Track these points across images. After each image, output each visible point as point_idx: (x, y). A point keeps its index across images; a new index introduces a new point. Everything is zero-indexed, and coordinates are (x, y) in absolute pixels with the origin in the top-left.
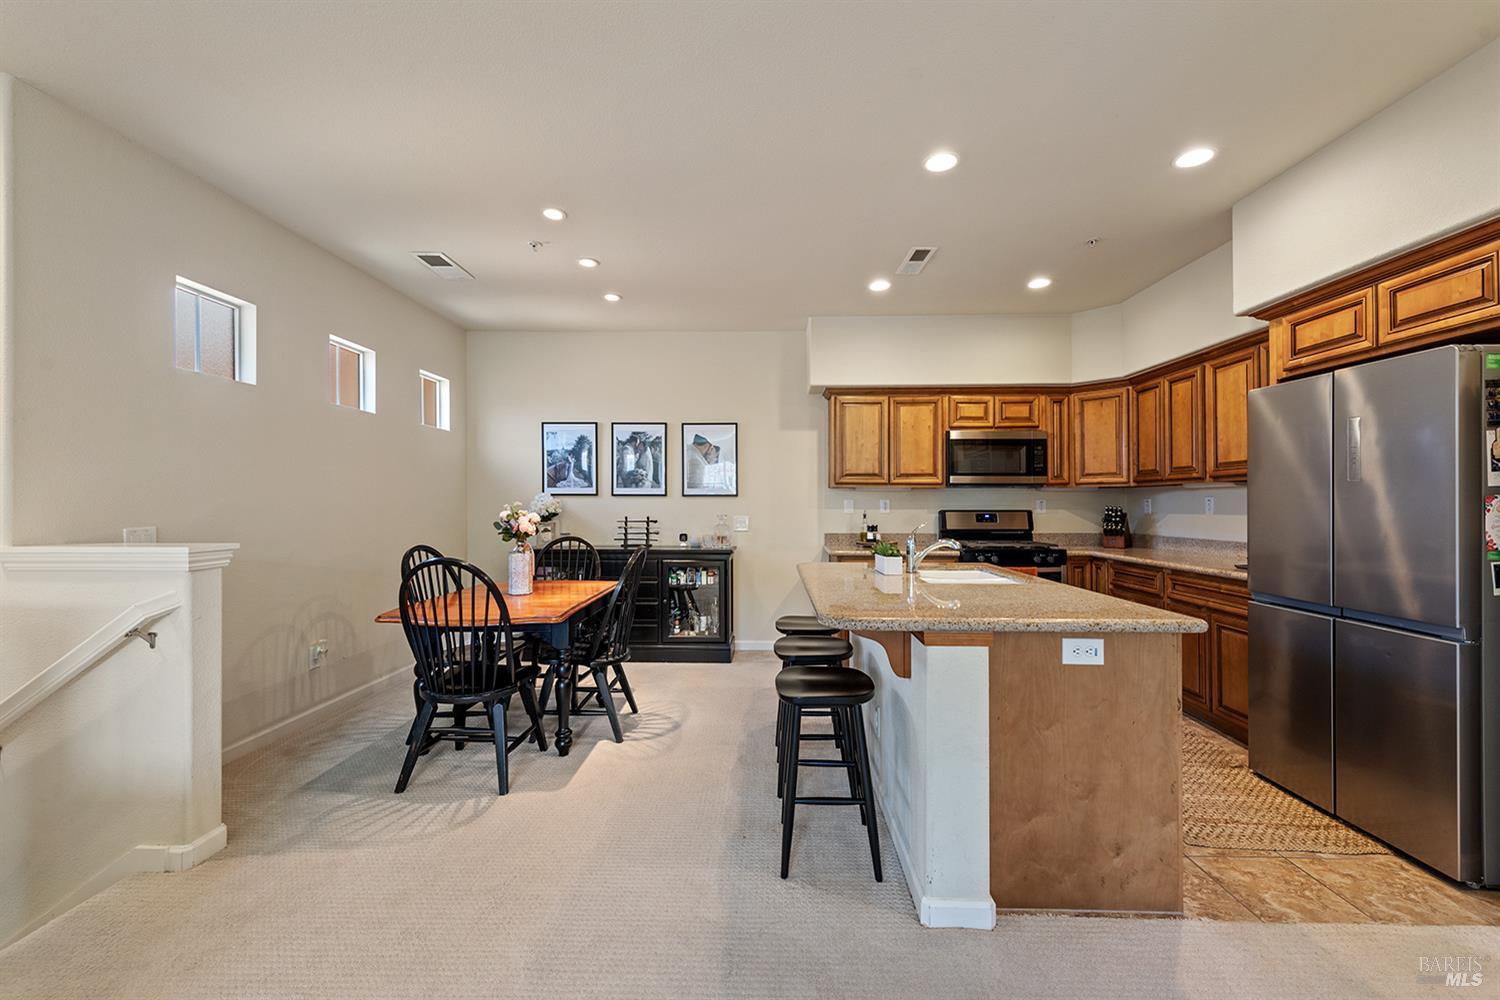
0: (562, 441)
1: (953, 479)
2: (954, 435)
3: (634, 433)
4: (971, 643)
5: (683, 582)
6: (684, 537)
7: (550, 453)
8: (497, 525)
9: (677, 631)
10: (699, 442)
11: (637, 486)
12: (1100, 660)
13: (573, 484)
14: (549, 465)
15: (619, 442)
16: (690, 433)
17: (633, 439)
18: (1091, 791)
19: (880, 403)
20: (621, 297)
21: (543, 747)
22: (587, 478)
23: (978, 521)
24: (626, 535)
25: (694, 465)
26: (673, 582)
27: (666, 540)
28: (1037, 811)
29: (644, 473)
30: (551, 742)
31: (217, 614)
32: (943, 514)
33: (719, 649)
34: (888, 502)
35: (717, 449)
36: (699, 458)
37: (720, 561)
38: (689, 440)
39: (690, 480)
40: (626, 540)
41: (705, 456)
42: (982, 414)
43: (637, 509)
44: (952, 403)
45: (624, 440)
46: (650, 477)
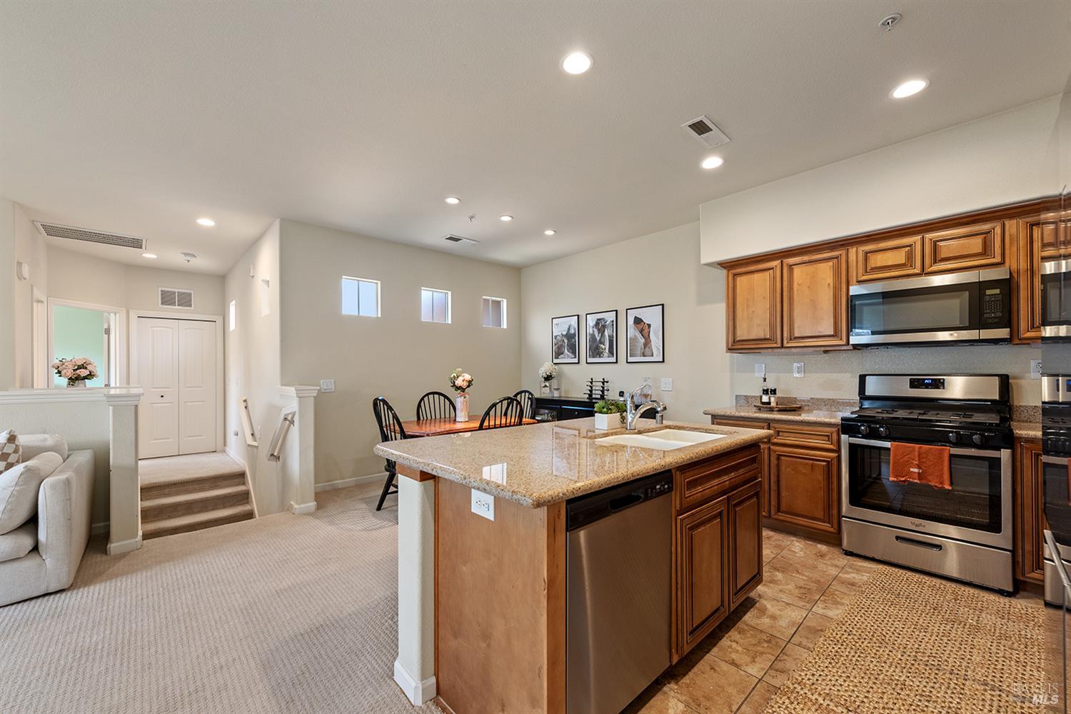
0: (561, 329)
2: (854, 290)
3: (598, 320)
6: (621, 393)
7: (556, 337)
10: (637, 321)
11: (600, 357)
13: (567, 357)
14: (555, 345)
15: (590, 326)
17: (598, 323)
18: (487, 637)
19: (773, 268)
20: (555, 232)
22: (574, 352)
24: (591, 390)
25: (635, 339)
28: (460, 634)
29: (603, 347)
31: (311, 416)
32: (864, 377)
35: (649, 326)
36: (638, 333)
38: (631, 321)
39: (631, 351)
40: (591, 394)
41: (642, 332)
43: (598, 373)
44: (860, 254)
45: (593, 325)
46: (607, 350)
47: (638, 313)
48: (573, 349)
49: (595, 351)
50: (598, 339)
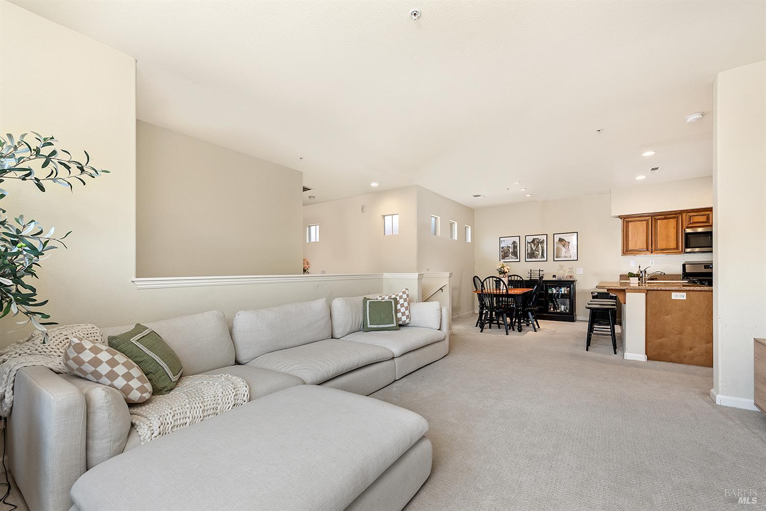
0: (508, 243)
1: (688, 250)
2: (688, 231)
3: (534, 239)
4: (640, 292)
5: (554, 292)
6: (554, 276)
7: (502, 248)
8: (497, 270)
9: (552, 309)
10: (561, 240)
11: (535, 258)
12: (685, 298)
13: (511, 258)
14: (502, 252)
15: (528, 242)
16: (557, 238)
17: (533, 241)
18: (681, 333)
19: (647, 220)
21: (514, 330)
22: (516, 256)
23: (705, 268)
24: (531, 275)
25: (558, 249)
26: (550, 292)
27: (548, 277)
28: (663, 336)
29: (537, 253)
30: (516, 328)
32: (684, 266)
33: (569, 316)
34: (654, 261)
35: (569, 243)
36: (561, 246)
37: (570, 283)
38: (557, 240)
39: (557, 255)
40: (531, 277)
41: (564, 246)
42: (705, 220)
43: (535, 266)
44: (688, 217)
45: (530, 242)
46: (540, 255)
47: (562, 236)
48: (515, 254)
49: (532, 255)
50: (534, 249)
